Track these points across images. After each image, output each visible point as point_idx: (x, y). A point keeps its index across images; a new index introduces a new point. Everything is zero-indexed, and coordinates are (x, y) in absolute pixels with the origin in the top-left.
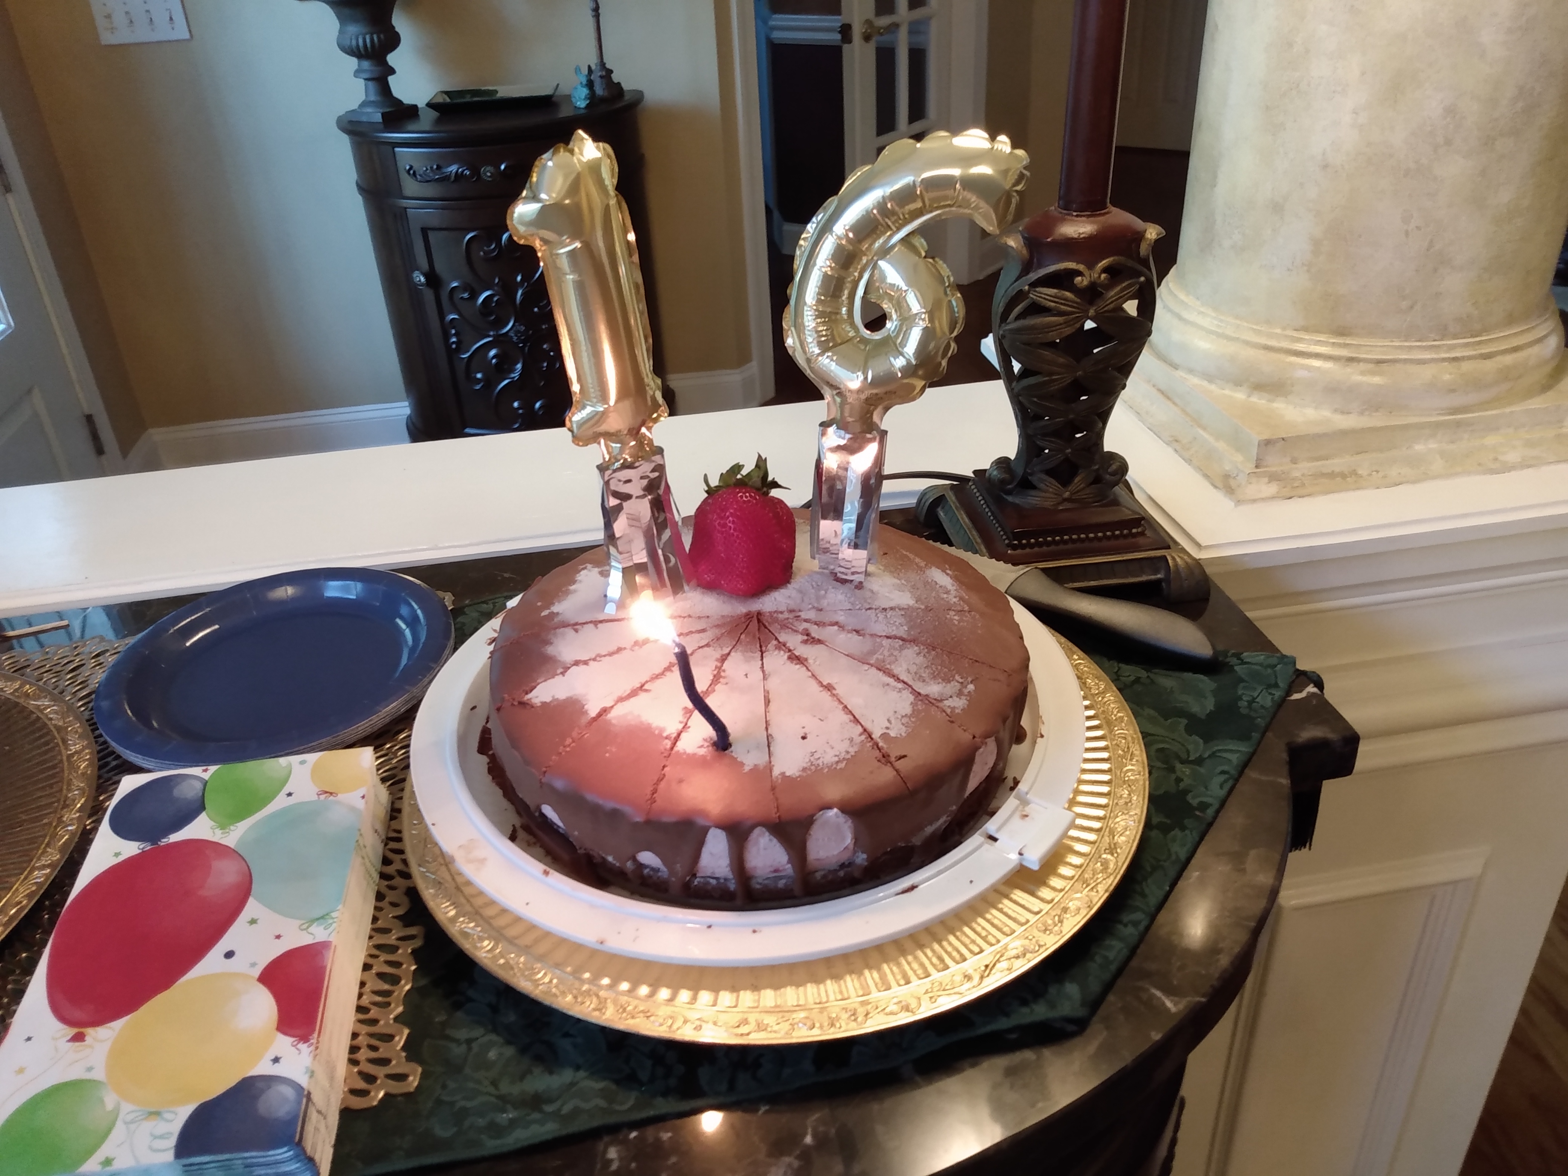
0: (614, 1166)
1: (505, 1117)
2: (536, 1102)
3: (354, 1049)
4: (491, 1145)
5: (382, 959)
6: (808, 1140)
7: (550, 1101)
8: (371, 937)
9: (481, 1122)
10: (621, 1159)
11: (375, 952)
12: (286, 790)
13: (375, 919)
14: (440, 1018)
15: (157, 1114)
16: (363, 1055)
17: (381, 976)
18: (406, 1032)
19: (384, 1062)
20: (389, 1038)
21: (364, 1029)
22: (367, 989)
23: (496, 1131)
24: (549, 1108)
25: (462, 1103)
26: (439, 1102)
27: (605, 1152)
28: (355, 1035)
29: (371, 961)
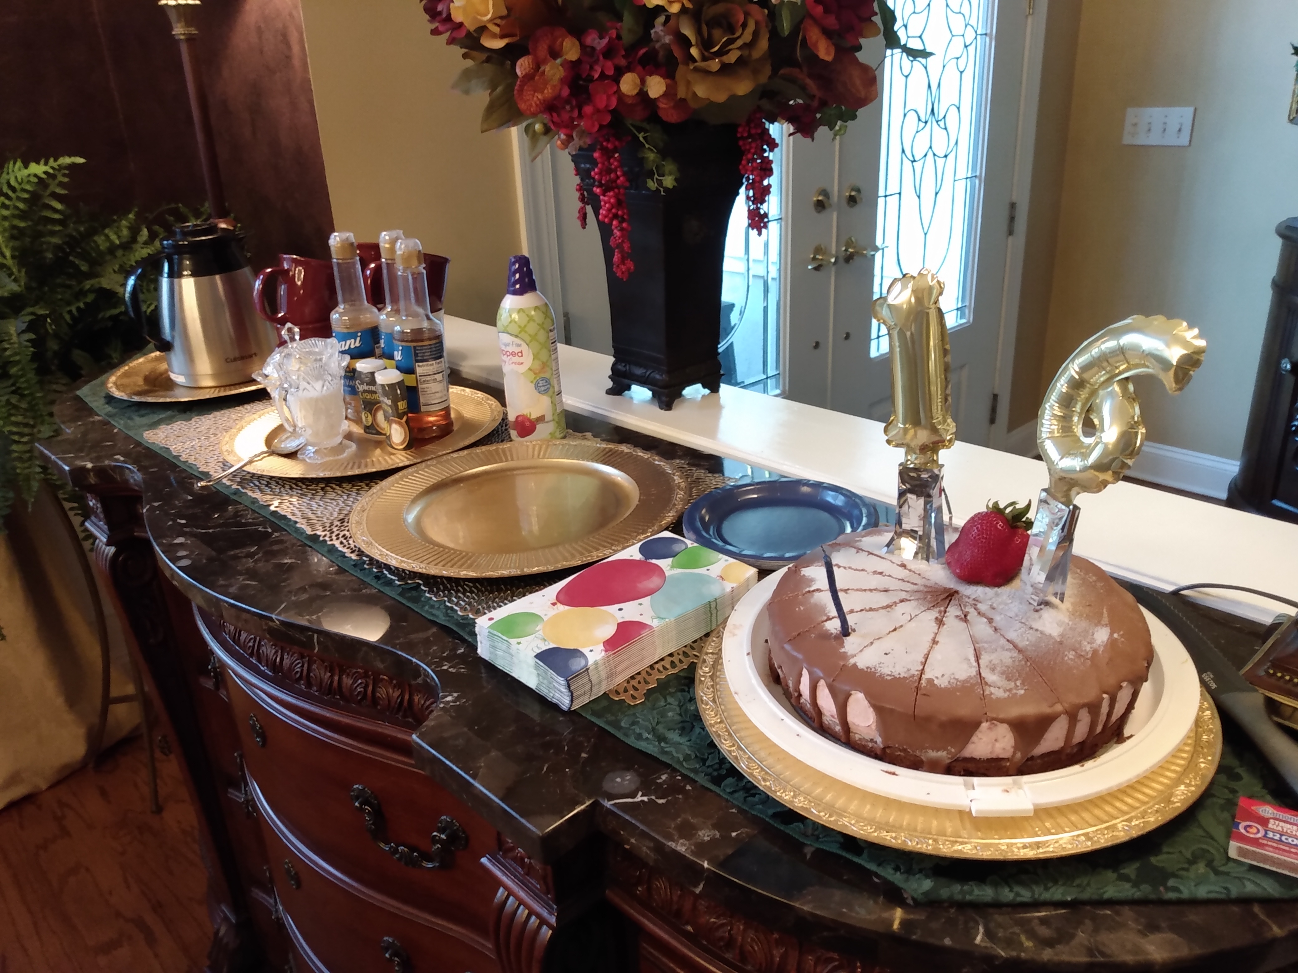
0: (659, 781)
1: (646, 735)
2: (661, 739)
3: (632, 678)
4: (631, 741)
5: (680, 657)
6: (734, 834)
7: (667, 743)
8: (685, 646)
9: (638, 731)
10: (664, 781)
11: (681, 653)
12: (708, 568)
13: (694, 642)
14: (672, 690)
15: (545, 640)
16: (634, 682)
17: (672, 662)
18: (656, 685)
19: (636, 689)
20: (647, 683)
21: (644, 674)
22: (662, 663)
23: (639, 737)
24: (663, 744)
25: (640, 720)
26: (634, 714)
27: (663, 774)
28: (639, 673)
29: (675, 654)
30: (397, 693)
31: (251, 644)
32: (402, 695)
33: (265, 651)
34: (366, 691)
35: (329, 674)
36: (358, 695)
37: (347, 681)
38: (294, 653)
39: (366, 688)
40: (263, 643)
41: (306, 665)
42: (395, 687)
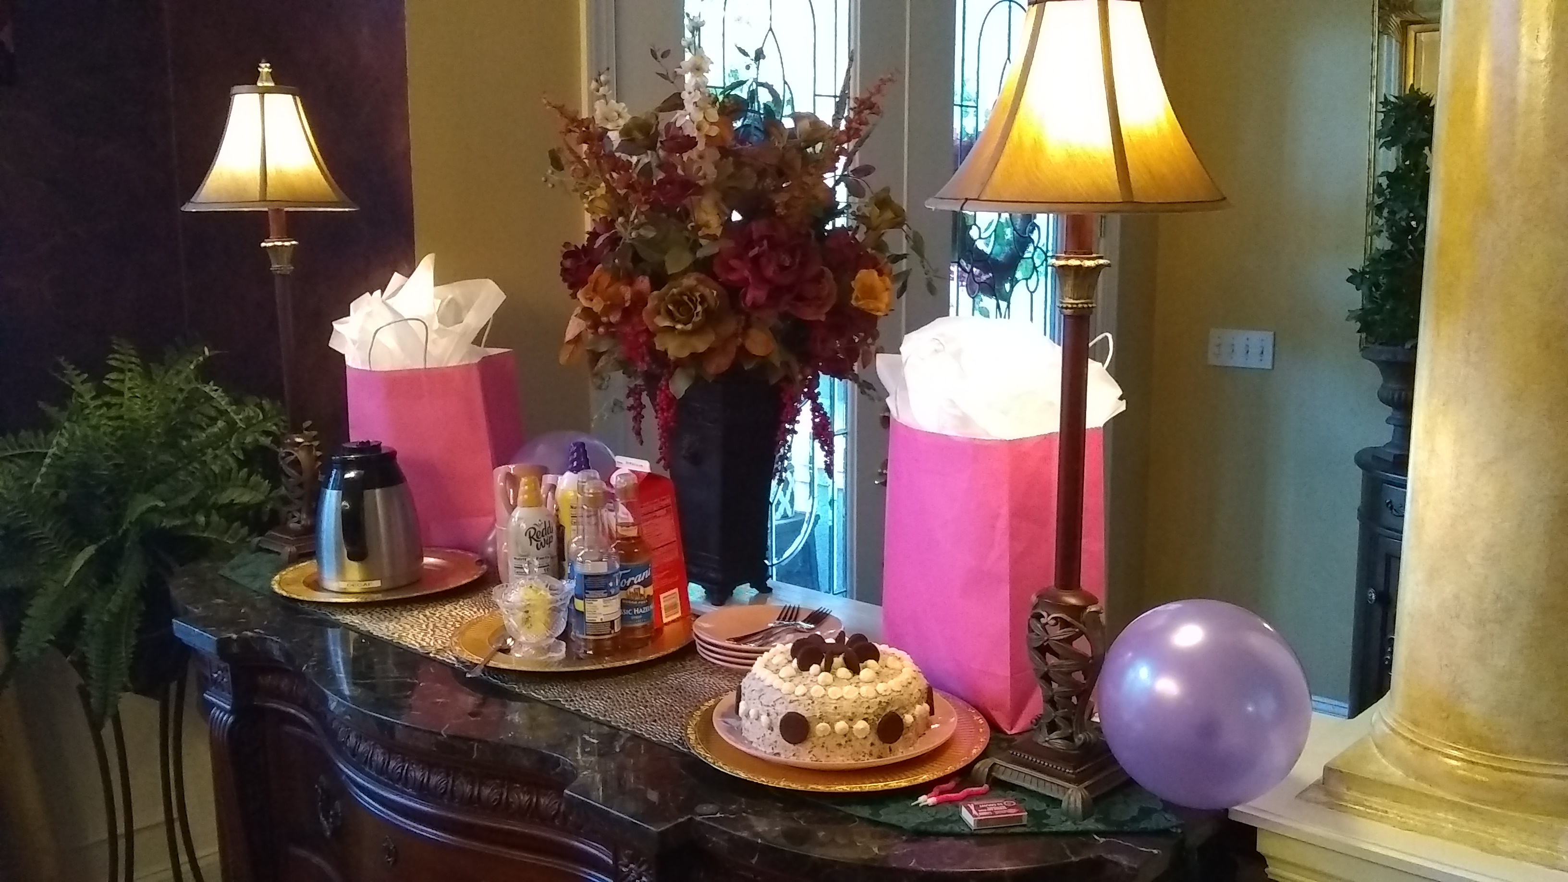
30: (527, 798)
31: (399, 770)
32: (531, 799)
33: (413, 775)
34: (501, 798)
35: (469, 787)
36: (494, 802)
37: (486, 792)
38: (441, 773)
39: (502, 794)
40: (411, 768)
41: (451, 781)
42: (524, 793)
